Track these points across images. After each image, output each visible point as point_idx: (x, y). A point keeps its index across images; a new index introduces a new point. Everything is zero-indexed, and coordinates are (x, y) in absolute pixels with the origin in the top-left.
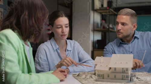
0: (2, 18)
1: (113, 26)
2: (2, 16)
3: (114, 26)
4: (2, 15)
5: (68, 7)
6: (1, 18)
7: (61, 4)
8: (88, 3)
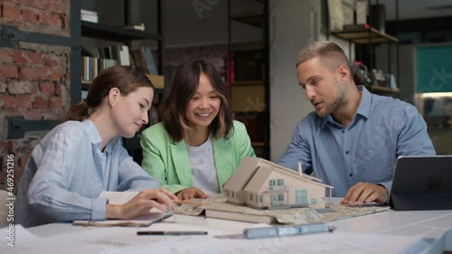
0: (69, 71)
1: (385, 77)
2: (69, 65)
3: (388, 76)
4: (67, 62)
5: (257, 25)
6: (67, 69)
7: (237, 19)
8: (312, 14)
